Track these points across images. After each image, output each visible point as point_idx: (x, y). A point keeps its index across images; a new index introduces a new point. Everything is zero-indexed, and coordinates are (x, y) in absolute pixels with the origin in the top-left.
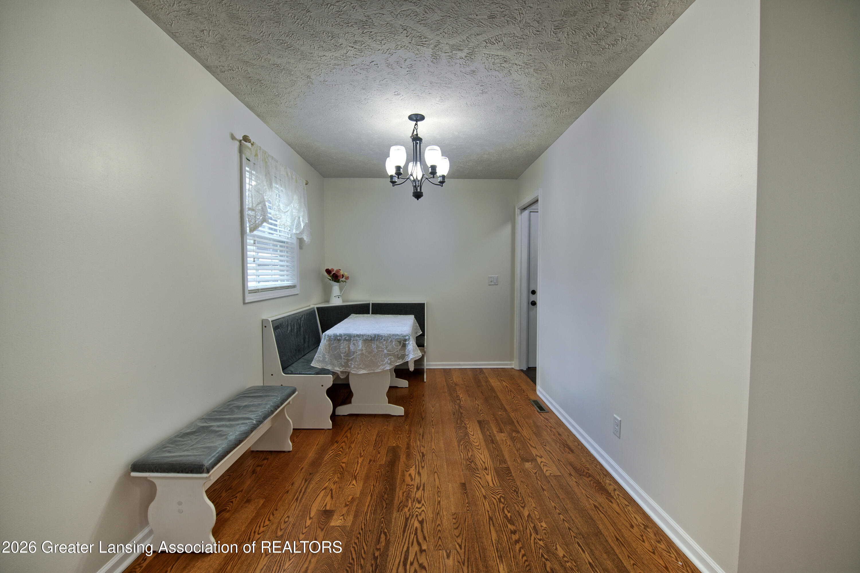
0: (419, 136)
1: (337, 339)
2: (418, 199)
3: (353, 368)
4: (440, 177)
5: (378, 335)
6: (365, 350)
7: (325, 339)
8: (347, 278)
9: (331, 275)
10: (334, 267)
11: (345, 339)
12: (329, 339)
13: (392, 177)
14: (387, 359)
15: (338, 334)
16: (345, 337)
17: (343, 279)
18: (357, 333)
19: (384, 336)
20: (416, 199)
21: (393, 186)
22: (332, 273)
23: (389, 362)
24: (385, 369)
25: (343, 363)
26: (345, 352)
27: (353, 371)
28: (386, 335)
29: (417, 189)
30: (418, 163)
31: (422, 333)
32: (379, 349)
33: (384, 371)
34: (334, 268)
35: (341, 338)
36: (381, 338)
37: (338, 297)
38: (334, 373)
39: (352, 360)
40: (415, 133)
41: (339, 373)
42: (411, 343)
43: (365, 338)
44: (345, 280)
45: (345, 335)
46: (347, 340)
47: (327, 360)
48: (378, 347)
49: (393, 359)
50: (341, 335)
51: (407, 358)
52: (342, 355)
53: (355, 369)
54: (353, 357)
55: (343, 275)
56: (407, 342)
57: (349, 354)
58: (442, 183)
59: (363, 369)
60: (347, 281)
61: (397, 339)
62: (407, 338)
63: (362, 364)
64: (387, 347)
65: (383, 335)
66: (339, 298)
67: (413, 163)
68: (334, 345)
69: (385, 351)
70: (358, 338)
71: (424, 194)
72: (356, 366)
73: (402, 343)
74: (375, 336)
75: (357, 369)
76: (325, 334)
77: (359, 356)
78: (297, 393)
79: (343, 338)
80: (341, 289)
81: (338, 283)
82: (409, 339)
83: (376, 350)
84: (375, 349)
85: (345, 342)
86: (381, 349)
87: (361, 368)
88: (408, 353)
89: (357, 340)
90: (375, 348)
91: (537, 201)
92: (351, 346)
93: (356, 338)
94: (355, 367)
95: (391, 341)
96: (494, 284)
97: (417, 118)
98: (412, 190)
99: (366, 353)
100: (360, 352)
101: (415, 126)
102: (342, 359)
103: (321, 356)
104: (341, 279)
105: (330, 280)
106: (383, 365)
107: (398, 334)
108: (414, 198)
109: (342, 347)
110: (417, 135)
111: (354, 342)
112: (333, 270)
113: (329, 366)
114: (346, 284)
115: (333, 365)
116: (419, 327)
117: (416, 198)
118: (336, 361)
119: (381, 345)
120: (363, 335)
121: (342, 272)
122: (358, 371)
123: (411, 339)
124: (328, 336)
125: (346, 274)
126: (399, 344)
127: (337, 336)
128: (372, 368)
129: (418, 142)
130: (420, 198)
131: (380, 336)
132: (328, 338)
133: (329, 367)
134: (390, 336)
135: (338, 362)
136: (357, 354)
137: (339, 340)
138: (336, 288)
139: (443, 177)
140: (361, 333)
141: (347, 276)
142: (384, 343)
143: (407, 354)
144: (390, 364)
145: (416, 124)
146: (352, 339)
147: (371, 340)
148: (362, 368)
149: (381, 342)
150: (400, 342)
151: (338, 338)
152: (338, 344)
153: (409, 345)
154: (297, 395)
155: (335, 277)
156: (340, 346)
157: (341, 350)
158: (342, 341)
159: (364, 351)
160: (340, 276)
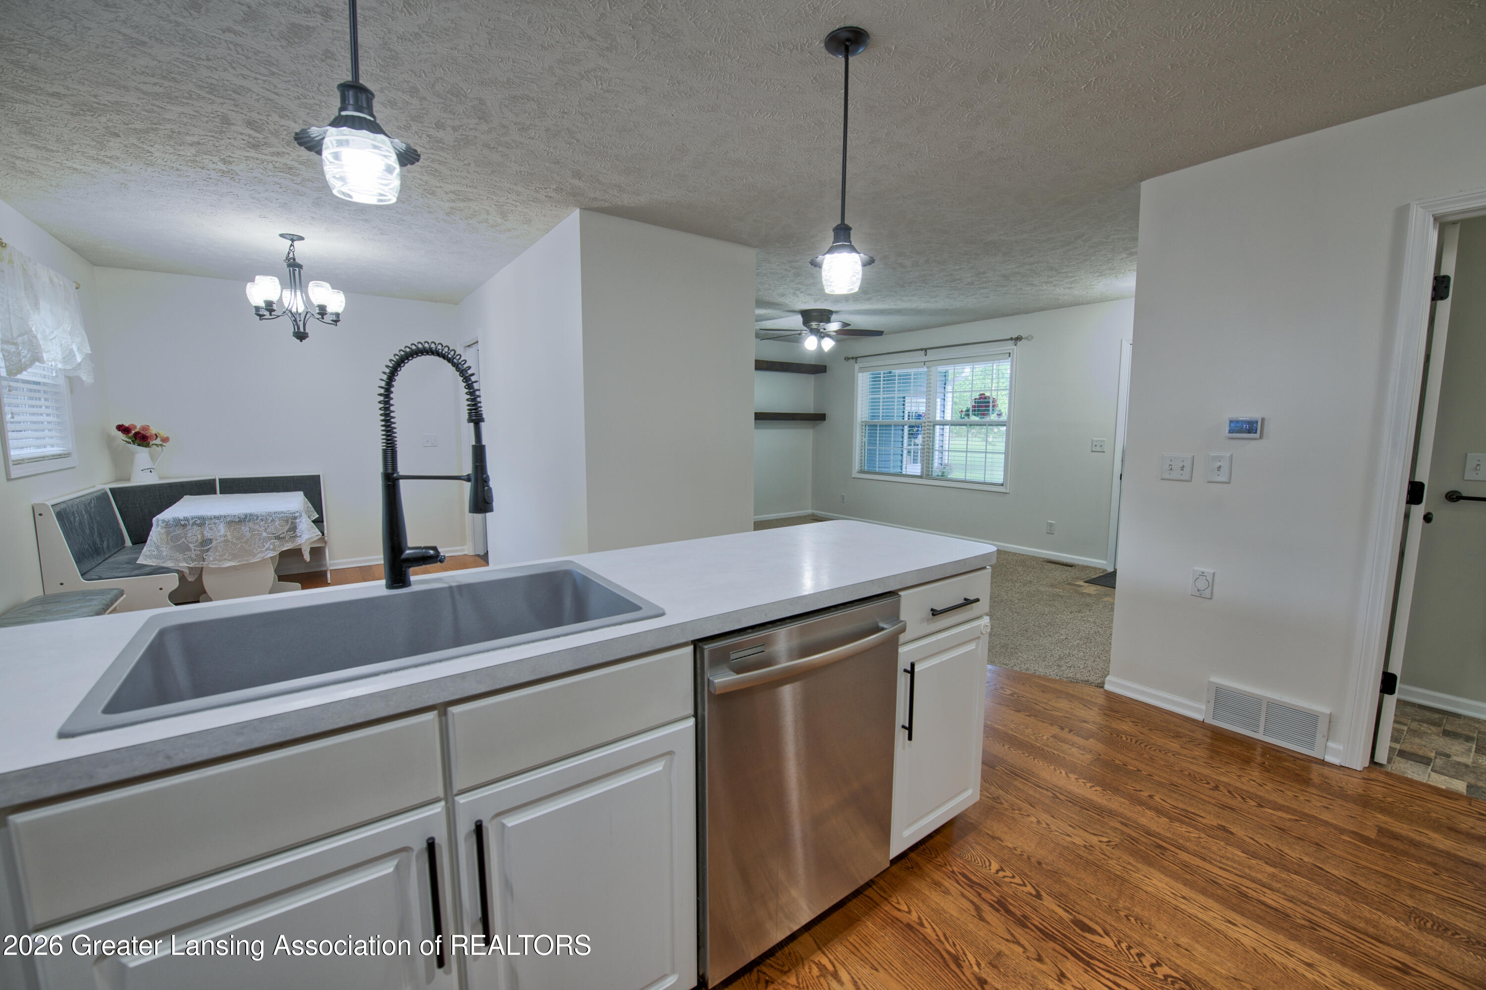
0: (297, 260)
1: (180, 524)
2: (301, 341)
3: (213, 561)
4: (332, 314)
5: (251, 515)
6: (230, 535)
7: (158, 526)
8: (165, 440)
9: (131, 435)
10: (138, 423)
11: (194, 524)
12: (167, 525)
13: (257, 309)
14: (268, 544)
15: (181, 517)
16: (194, 520)
17: (158, 441)
18: (215, 514)
19: (261, 515)
20: (299, 341)
21: (260, 320)
22: (133, 432)
23: (272, 547)
24: (266, 557)
25: (193, 556)
26: (197, 541)
27: (213, 564)
28: (264, 514)
29: (299, 328)
30: (299, 293)
31: (317, 516)
32: (254, 533)
33: (264, 560)
34: (136, 424)
35: (186, 522)
36: (255, 518)
37: (149, 470)
38: (177, 571)
39: (208, 550)
40: (291, 255)
41: (187, 571)
42: (304, 520)
43: (228, 520)
44: (161, 443)
45: (192, 518)
46: (196, 524)
47: (164, 554)
48: (251, 530)
49: (278, 543)
50: (186, 519)
51: (300, 541)
52: (191, 546)
53: (216, 562)
54: (210, 546)
55: (156, 435)
56: (298, 521)
57: (205, 543)
58: (336, 322)
59: (229, 560)
60: (164, 444)
61: (282, 517)
62: (297, 514)
63: (227, 554)
64: (266, 529)
65: (259, 514)
66: (151, 472)
67: (291, 291)
68: (175, 533)
69: (264, 533)
70: (216, 521)
71: (309, 335)
72: (218, 558)
73: (290, 522)
74: (246, 516)
75: (220, 561)
76: (158, 521)
77: (221, 544)
78: (125, 596)
79: (191, 522)
80: (153, 458)
81: (147, 449)
82: (301, 516)
83: (248, 535)
84: (248, 532)
85: (195, 527)
86: (256, 533)
87: (225, 559)
88: (300, 534)
89: (215, 524)
90: (246, 531)
91: (477, 342)
92: (205, 532)
93: (213, 520)
94: (215, 559)
95: (273, 520)
96: (431, 445)
97: (294, 238)
98: (291, 330)
99: (232, 539)
100: (223, 539)
101: (291, 247)
102: (191, 550)
103: (153, 548)
104: (151, 443)
105: (129, 443)
106: (261, 552)
107: (283, 510)
108: (295, 339)
109: (189, 535)
110: (294, 259)
111: (210, 526)
112: (135, 427)
113: (169, 562)
114: (162, 449)
115: (177, 560)
116: (313, 509)
117: (298, 339)
118: (182, 555)
119: (257, 527)
120: (225, 517)
121: (153, 430)
122: (221, 563)
123: (303, 517)
124: (164, 521)
125: (163, 433)
126: (285, 524)
127: (180, 520)
128: (245, 559)
129: (297, 269)
130: (304, 339)
131: (255, 516)
132: (163, 525)
133: (169, 564)
134: (269, 514)
135: (185, 555)
136: (218, 541)
137: (185, 526)
138: (142, 454)
139: (337, 315)
140: (222, 514)
141: (165, 436)
142: (262, 523)
143: (298, 535)
144: (274, 550)
145: (291, 245)
146: (207, 522)
147: (240, 521)
148: (227, 560)
149: (257, 523)
150: (287, 521)
151: (183, 523)
152: (183, 531)
153: (300, 524)
154: (125, 598)
155: (142, 438)
156: (186, 534)
157: (188, 538)
158: (189, 527)
159: (229, 537)
160: (151, 436)
